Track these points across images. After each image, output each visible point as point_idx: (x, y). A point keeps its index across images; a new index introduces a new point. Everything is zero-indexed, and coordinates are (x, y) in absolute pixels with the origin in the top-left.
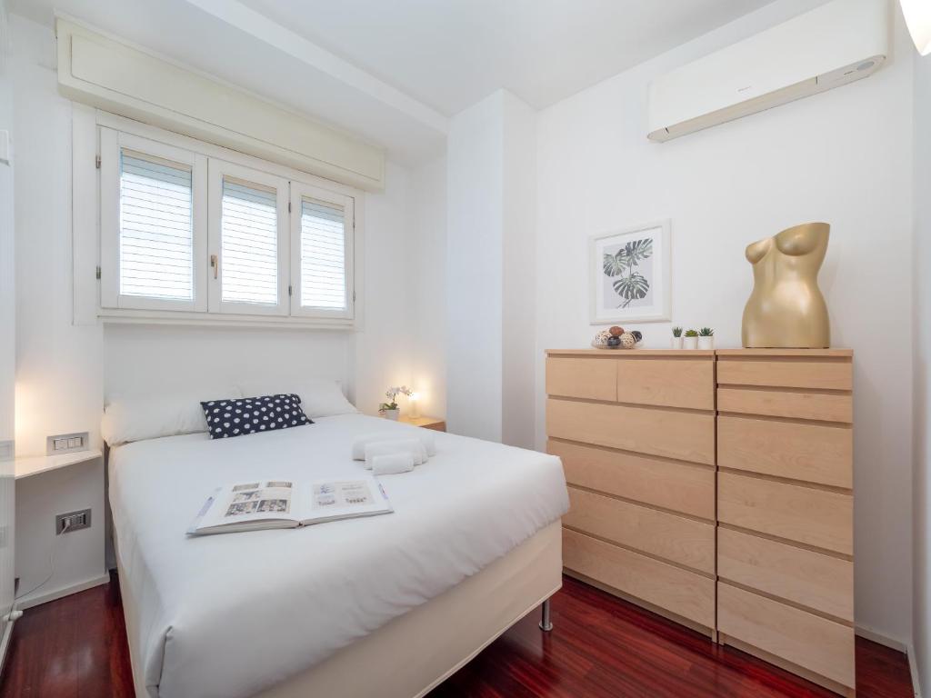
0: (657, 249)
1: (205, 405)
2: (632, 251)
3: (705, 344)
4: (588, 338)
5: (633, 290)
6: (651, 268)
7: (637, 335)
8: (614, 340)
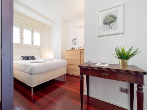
0: (77, 39)
1: (22, 57)
2: (75, 39)
3: (80, 49)
4: (70, 49)
5: (75, 44)
6: (77, 41)
7: (75, 48)
8: (72, 49)
